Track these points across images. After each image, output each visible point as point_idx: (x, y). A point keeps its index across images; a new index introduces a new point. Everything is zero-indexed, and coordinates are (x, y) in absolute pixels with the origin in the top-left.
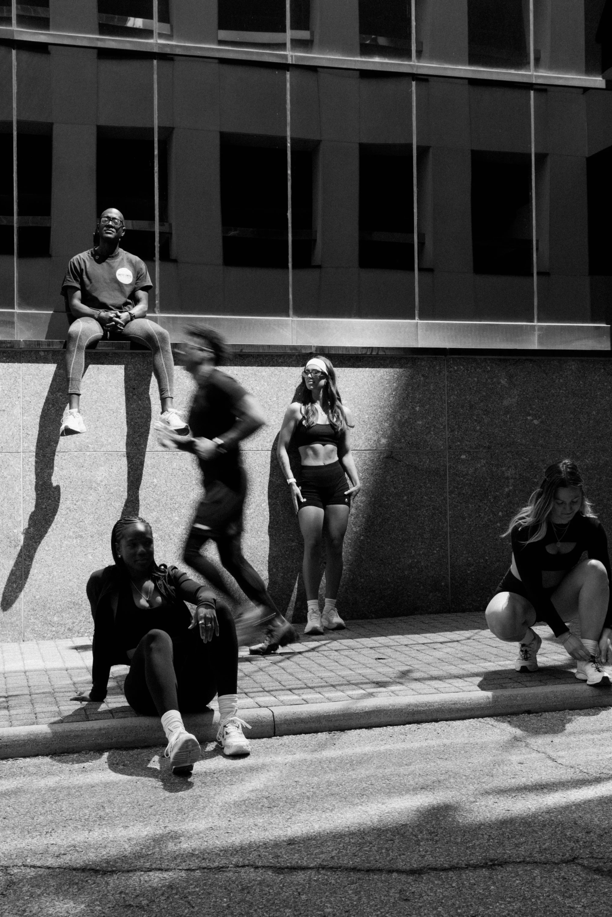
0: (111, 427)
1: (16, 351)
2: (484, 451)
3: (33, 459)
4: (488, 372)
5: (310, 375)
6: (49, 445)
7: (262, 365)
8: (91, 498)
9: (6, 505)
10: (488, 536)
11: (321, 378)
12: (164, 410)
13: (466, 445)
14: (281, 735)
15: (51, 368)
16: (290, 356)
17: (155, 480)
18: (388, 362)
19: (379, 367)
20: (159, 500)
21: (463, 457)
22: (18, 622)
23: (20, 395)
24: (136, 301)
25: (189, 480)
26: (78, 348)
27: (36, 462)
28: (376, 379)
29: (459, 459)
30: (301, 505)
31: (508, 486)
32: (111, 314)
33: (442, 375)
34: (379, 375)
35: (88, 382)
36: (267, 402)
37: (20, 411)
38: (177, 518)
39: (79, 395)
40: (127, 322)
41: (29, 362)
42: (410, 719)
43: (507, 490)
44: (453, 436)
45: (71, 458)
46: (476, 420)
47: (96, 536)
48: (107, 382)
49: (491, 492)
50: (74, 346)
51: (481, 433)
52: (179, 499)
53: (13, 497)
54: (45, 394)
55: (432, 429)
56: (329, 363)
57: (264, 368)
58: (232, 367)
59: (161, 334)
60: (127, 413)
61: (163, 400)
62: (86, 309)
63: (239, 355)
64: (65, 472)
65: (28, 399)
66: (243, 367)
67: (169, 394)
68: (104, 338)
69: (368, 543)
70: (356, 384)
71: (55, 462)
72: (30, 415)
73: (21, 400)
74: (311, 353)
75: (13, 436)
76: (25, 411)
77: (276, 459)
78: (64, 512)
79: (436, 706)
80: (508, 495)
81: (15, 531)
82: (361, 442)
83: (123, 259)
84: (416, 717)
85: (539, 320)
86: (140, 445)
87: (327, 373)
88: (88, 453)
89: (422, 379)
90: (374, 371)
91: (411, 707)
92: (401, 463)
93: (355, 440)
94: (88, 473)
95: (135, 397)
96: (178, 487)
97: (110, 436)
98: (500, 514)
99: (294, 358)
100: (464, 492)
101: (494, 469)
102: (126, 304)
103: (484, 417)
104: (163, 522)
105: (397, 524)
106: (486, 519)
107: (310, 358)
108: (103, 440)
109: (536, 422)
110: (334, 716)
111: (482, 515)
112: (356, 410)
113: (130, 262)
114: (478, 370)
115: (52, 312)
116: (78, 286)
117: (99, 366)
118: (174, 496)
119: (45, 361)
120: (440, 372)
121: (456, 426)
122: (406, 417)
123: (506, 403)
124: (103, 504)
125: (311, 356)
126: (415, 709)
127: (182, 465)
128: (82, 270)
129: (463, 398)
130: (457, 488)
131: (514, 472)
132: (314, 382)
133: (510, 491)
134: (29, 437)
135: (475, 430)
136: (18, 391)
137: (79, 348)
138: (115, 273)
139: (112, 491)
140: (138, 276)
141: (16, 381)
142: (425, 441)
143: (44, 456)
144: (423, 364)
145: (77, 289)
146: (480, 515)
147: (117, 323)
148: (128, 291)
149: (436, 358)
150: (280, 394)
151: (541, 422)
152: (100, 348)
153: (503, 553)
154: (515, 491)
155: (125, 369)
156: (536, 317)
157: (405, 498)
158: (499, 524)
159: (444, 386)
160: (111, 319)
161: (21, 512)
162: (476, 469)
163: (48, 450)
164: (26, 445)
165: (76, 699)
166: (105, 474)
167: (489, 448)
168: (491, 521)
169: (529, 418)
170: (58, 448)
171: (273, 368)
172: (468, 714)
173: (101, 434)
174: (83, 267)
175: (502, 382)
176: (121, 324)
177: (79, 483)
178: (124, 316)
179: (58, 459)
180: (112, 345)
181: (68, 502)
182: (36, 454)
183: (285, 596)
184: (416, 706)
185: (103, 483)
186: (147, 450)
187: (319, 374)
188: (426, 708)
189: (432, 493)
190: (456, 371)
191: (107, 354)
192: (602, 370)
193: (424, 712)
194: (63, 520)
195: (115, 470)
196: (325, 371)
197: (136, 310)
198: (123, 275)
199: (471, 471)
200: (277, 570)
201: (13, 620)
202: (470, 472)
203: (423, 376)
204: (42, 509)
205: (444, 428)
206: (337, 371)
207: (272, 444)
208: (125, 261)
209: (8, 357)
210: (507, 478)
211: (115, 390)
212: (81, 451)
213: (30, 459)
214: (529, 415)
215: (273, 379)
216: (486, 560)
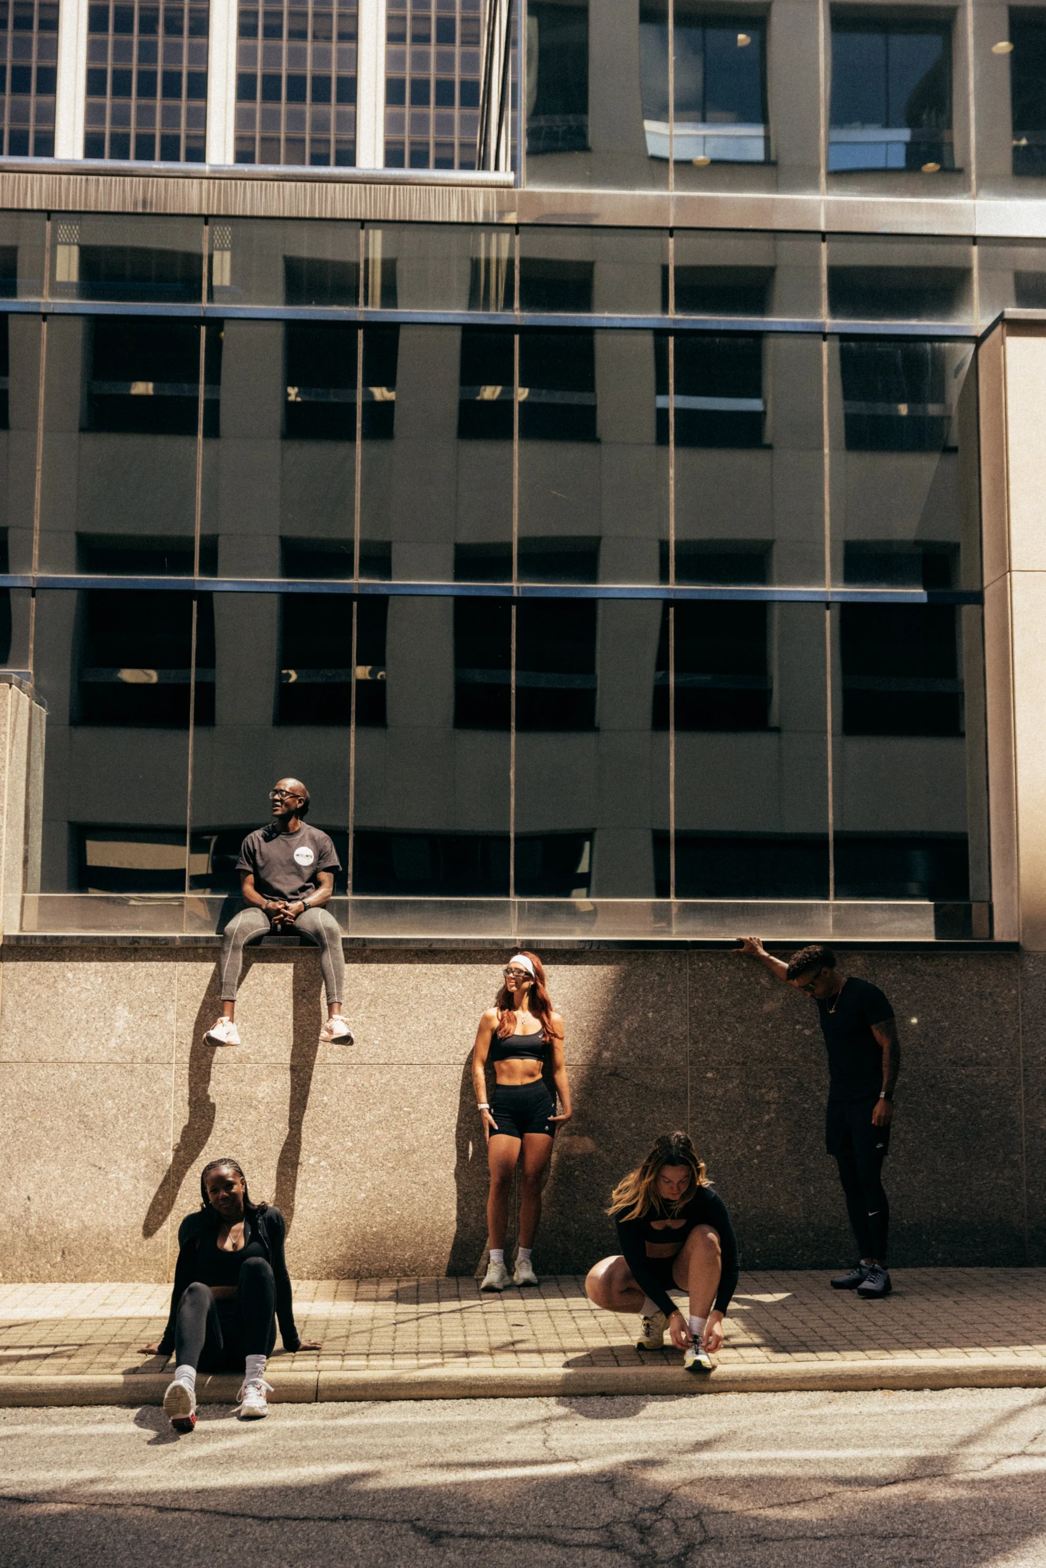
0: (276, 1035)
1: (171, 949)
2: (737, 1067)
3: (186, 1072)
4: (743, 969)
5: (511, 975)
6: (205, 1055)
7: (457, 962)
8: (250, 1117)
9: (154, 1123)
10: (742, 1175)
11: (525, 980)
12: (330, 1017)
13: (714, 1061)
14: (321, 1402)
15: (210, 967)
16: (491, 951)
17: (325, 1098)
18: (614, 957)
19: (601, 964)
20: (329, 1121)
21: (709, 1075)
22: (163, 1260)
23: (175, 998)
24: (318, 885)
25: (365, 1098)
26: (233, 948)
27: (190, 1075)
28: (597, 979)
29: (704, 1077)
30: (493, 1132)
31: (768, 1113)
32: (279, 905)
33: (682, 973)
34: (602, 973)
35: (251, 983)
36: (461, 1007)
37: (174, 1016)
38: (350, 1144)
39: (233, 1001)
40: (298, 914)
41: (186, 960)
42: (466, 1393)
43: (767, 1117)
44: (697, 1049)
45: (230, 1071)
46: (727, 1030)
47: (255, 1163)
48: (273, 983)
49: (745, 1120)
50: (229, 946)
51: (734, 1046)
52: (353, 1122)
53: (163, 1114)
54: (202, 997)
55: (669, 1040)
56: (537, 960)
57: (458, 966)
58: (420, 966)
59: (329, 930)
60: (295, 1019)
61: (330, 1005)
62: (256, 896)
63: (429, 951)
64: (222, 1086)
65: (182, 1002)
66: (433, 965)
67: (336, 999)
68: (270, 933)
69: (584, 1180)
70: (573, 985)
71: (212, 1075)
72: (185, 1021)
73: (175, 1004)
74: (517, 948)
75: (165, 1045)
76: (179, 1016)
77: (471, 1075)
78: (219, 1134)
79: (498, 1381)
80: (769, 1125)
81: (164, 1154)
82: (577, 1055)
83: (304, 836)
84: (473, 1392)
85: (837, 897)
86: (309, 1057)
87: (533, 974)
88: (249, 1066)
89: (657, 978)
90: (595, 968)
91: (469, 1381)
92: (629, 1082)
93: (570, 1053)
94: (248, 1088)
95: (305, 1001)
96: (353, 1107)
97: (275, 1046)
98: (758, 1148)
99: (496, 953)
100: (710, 1119)
101: (751, 1091)
102: (303, 889)
103: (737, 1025)
104: (333, 1148)
105: (621, 1157)
106: (739, 1154)
107: (516, 954)
108: (266, 1049)
109: (807, 1032)
110: (382, 1384)
111: (734, 1149)
112: (573, 1016)
113: (313, 839)
114: (730, 967)
115: (225, 896)
116: (250, 869)
117: (265, 965)
118: (347, 1117)
119: (204, 959)
120: (680, 970)
121: (701, 1037)
122: (636, 1025)
123: (767, 1008)
124: (264, 1125)
125: (516, 951)
126: (474, 1383)
127: (358, 1080)
128: (255, 851)
129: (710, 1001)
130: (701, 1113)
131: (776, 1095)
132: (516, 983)
133: (772, 1118)
134: (184, 1046)
135: (725, 1041)
136: (173, 994)
137: (235, 948)
138: (293, 851)
139: (275, 1110)
140: (321, 855)
141: (170, 982)
142: (660, 1055)
143: (199, 1068)
144: (658, 960)
145: (249, 873)
146: (730, 1149)
147: (286, 915)
148: (307, 873)
149: (675, 954)
150: (477, 996)
151: (814, 1033)
152: (264, 945)
153: (761, 1197)
154: (778, 1119)
155: (295, 968)
156: (832, 893)
157: (633, 1125)
158: (755, 1161)
159: (685, 987)
160: (278, 912)
161: (171, 1132)
162: (726, 1091)
163: (204, 1061)
164: (179, 1056)
165: (143, 1352)
166: (267, 1090)
167: (744, 1063)
168: (745, 1157)
169: (797, 1027)
170: (215, 1060)
171: (470, 966)
172: (532, 1392)
173: (264, 1043)
174: (257, 847)
175: (763, 981)
176: (291, 917)
177: (238, 1100)
178: (295, 906)
179: (215, 1071)
180: (279, 941)
181: (224, 1122)
182: (190, 1066)
183: (477, 1242)
184: (476, 1379)
185: (265, 1101)
186: (317, 1062)
187: (523, 974)
188: (486, 1382)
189: (669, 1120)
190: (701, 968)
191: (274, 951)
192: (899, 967)
193: (482, 1387)
194: (218, 1142)
195: (278, 1085)
196: (531, 970)
197: (314, 897)
198: (302, 855)
199: (720, 1092)
200: (469, 1209)
201: (157, 1257)
202: (718, 1094)
203: (658, 974)
204: (194, 1129)
205: (685, 1038)
206: (547, 969)
207: (466, 1056)
208: (307, 837)
209: (162, 955)
210: (768, 1103)
211: (282, 993)
212: (241, 1062)
213: (183, 1072)
214: (798, 1022)
215: (469, 979)
216: (739, 1206)
